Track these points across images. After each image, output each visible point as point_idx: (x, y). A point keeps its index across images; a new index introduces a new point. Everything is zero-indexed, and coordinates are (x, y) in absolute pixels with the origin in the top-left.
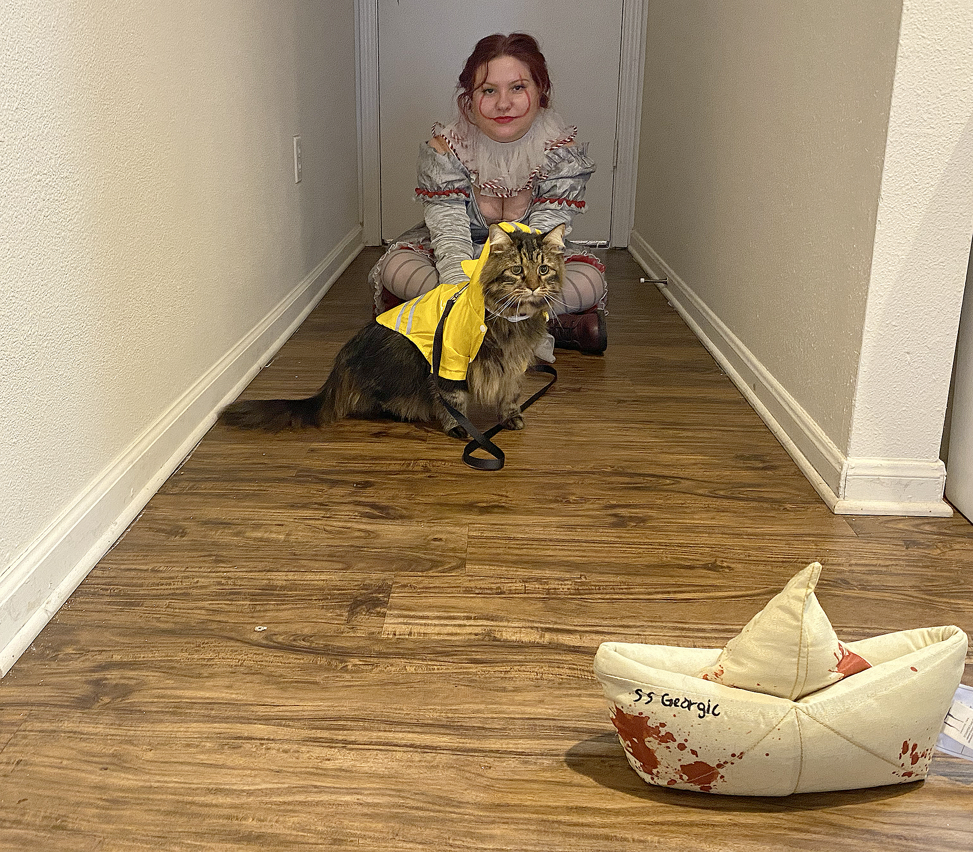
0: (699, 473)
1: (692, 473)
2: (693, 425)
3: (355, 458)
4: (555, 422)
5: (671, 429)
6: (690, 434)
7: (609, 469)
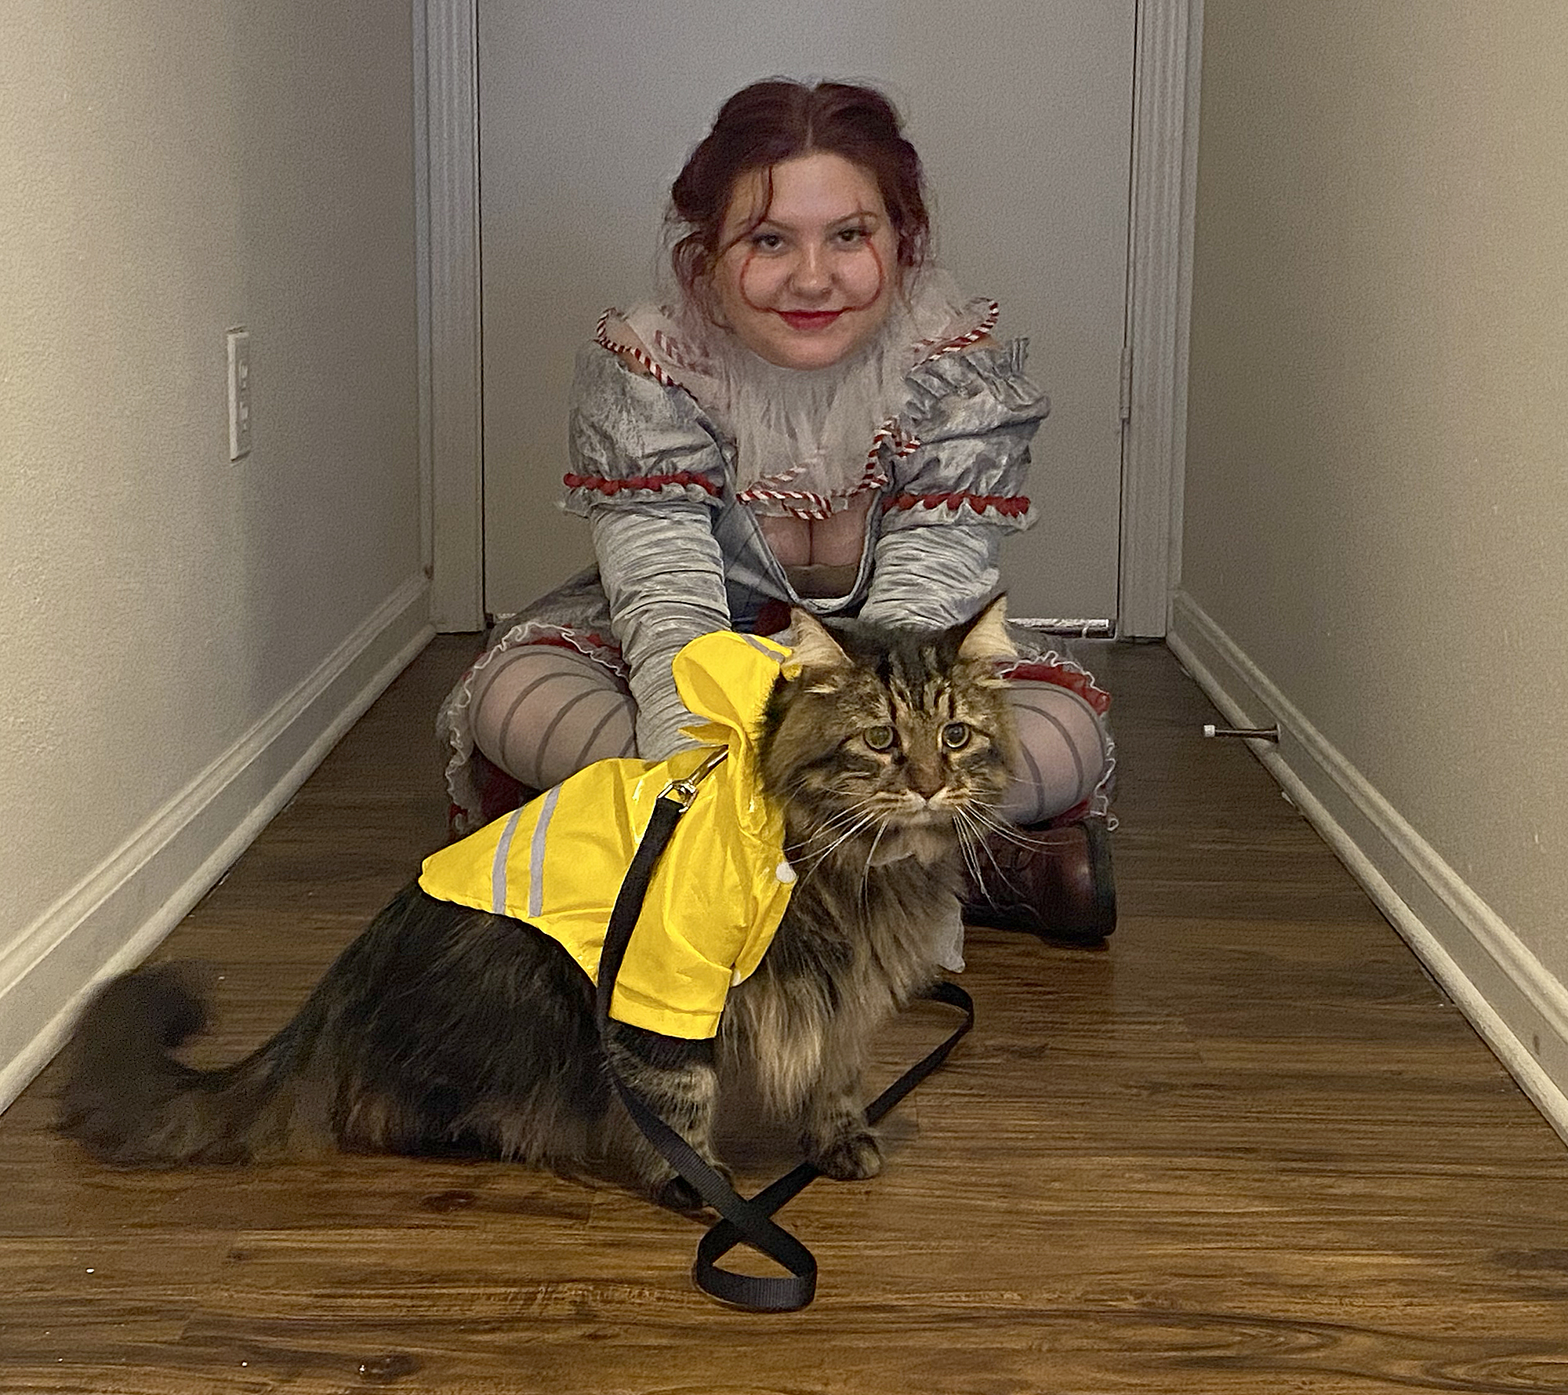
0: (1395, 1311)
1: (1372, 1312)
2: (1368, 1158)
3: (367, 1279)
4: (970, 1153)
5: (1305, 1172)
6: (1360, 1187)
7: (1130, 1304)
